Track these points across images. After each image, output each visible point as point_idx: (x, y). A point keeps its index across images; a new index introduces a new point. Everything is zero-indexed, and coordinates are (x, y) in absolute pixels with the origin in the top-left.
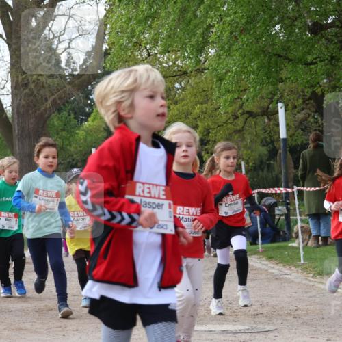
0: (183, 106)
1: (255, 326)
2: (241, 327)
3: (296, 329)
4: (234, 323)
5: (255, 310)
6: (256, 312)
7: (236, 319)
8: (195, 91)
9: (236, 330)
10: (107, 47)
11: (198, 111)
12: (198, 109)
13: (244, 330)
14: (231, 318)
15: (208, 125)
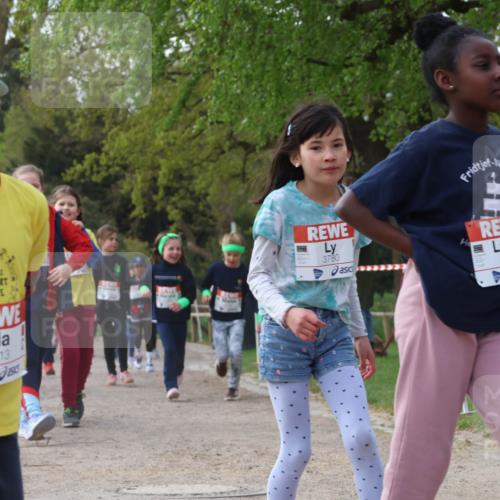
0: (136, 133)
1: (246, 485)
2: (224, 489)
3: (311, 491)
4: (213, 481)
5: (248, 461)
6: (248, 464)
7: (214, 475)
8: (156, 109)
9: (216, 493)
10: (13, 36)
11: (162, 142)
12: (162, 139)
13: (228, 493)
14: (208, 475)
15: (177, 164)
